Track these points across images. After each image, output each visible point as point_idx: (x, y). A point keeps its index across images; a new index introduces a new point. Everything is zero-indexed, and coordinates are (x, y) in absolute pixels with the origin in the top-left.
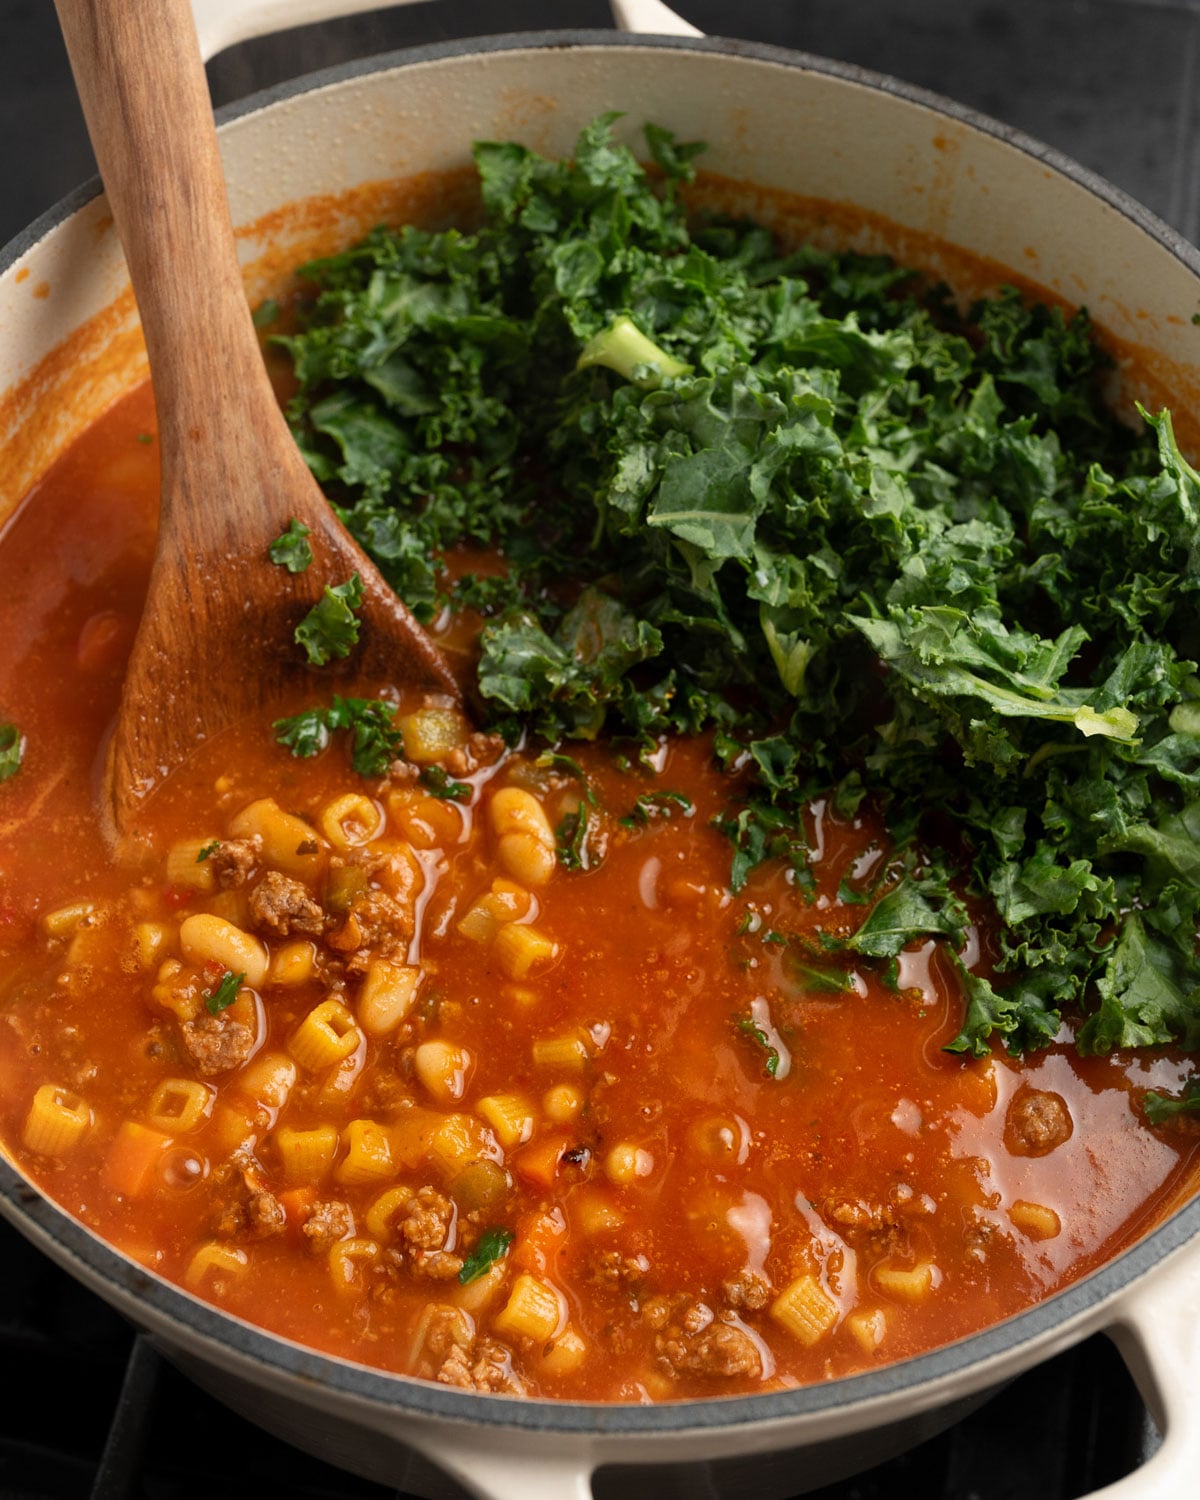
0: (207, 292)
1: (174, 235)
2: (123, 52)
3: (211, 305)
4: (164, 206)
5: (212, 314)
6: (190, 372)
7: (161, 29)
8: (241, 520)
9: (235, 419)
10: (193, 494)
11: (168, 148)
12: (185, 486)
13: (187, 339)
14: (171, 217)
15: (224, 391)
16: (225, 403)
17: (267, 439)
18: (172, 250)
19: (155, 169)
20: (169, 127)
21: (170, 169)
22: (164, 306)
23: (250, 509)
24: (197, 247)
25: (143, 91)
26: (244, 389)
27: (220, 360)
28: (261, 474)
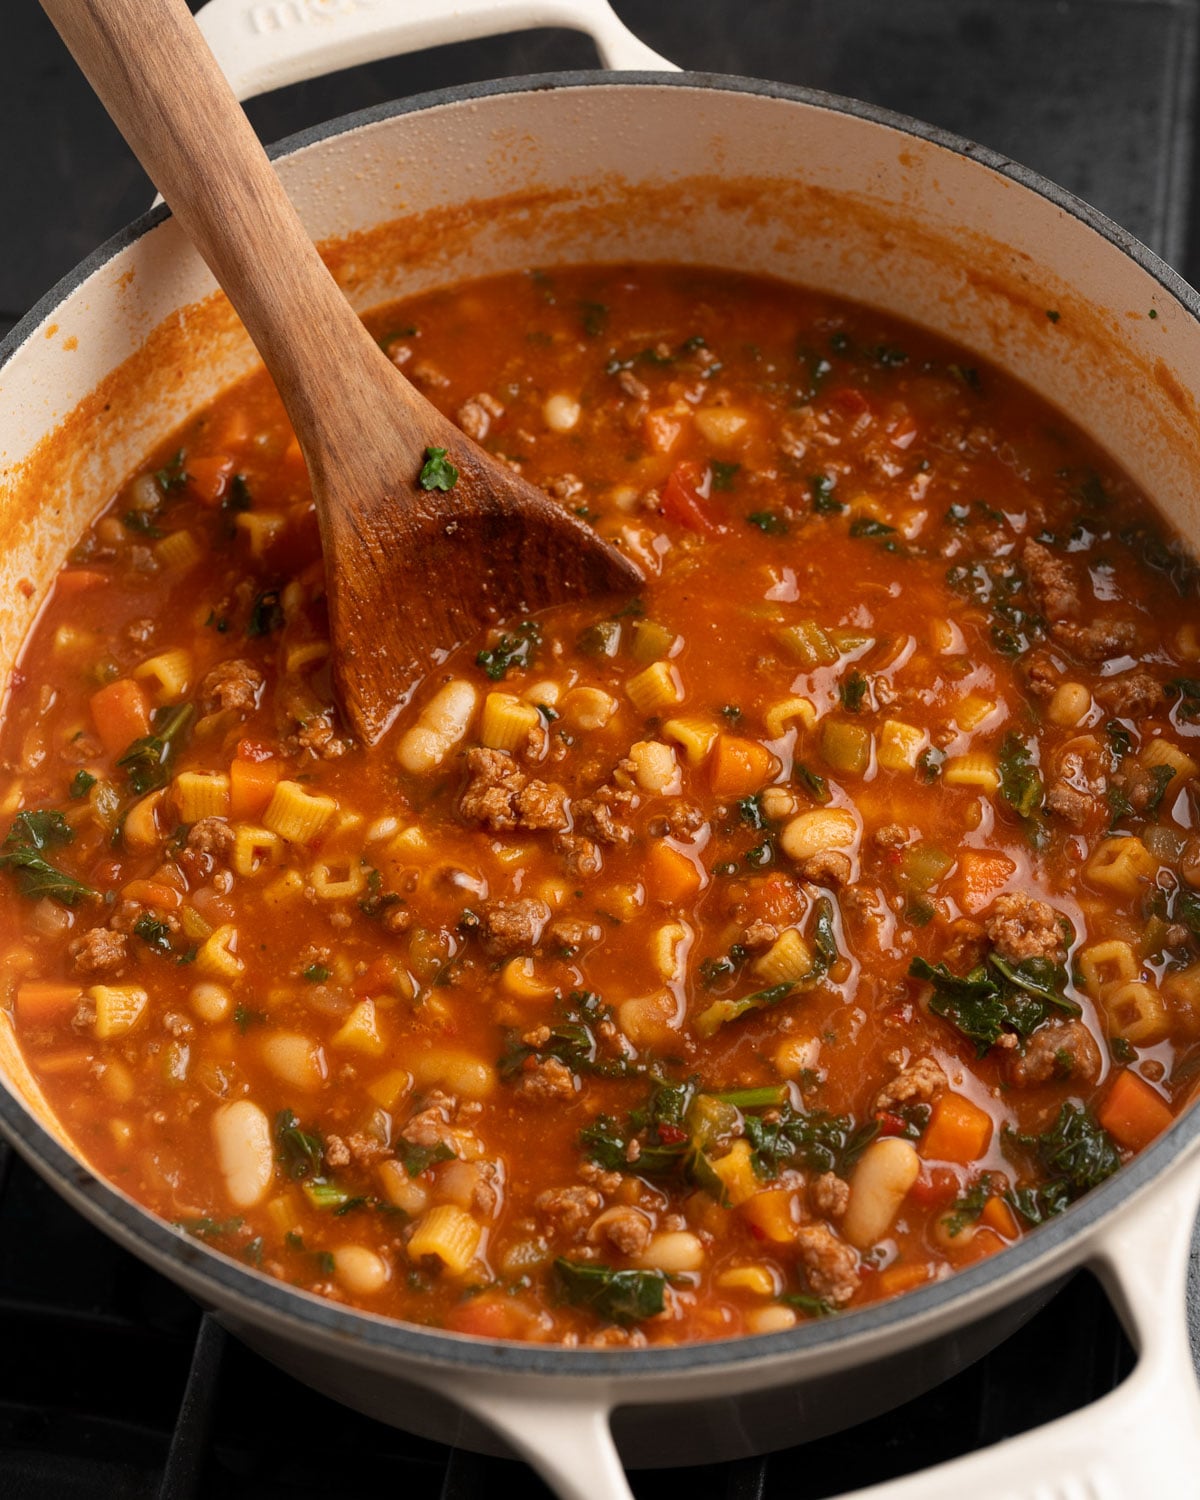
0: (295, 272)
1: (252, 231)
2: (155, 81)
3: (302, 283)
4: (235, 207)
5: (306, 291)
6: (303, 348)
7: (181, 50)
8: (387, 463)
9: (354, 376)
10: (340, 454)
11: (222, 156)
12: (331, 449)
13: (292, 319)
14: (244, 215)
15: (337, 354)
16: (341, 366)
17: (388, 387)
18: (254, 244)
19: (217, 178)
20: (216, 137)
21: (229, 173)
22: (263, 297)
23: (392, 451)
24: (274, 235)
25: (184, 110)
26: (353, 347)
27: (325, 328)
28: (391, 418)
